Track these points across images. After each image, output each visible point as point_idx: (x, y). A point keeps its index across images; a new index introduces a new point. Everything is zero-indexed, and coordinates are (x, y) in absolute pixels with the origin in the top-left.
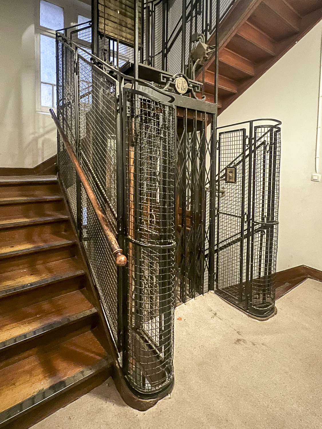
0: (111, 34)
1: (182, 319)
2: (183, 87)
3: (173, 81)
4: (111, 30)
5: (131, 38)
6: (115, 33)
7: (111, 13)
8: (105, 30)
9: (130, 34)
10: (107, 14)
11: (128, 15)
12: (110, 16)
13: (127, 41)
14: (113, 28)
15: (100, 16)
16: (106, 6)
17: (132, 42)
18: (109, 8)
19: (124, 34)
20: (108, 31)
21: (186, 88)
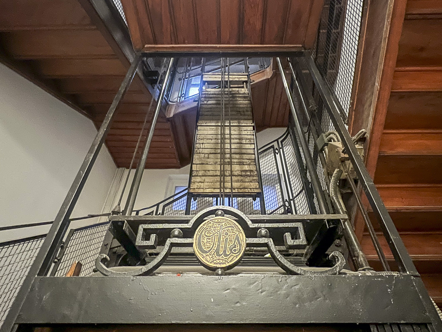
0: (208, 191)
2: (222, 245)
3: (184, 237)
4: (208, 186)
5: (240, 186)
6: (214, 187)
7: (210, 167)
8: (199, 188)
9: (237, 181)
10: (204, 170)
11: (234, 162)
12: (207, 171)
13: (234, 191)
14: (212, 182)
15: (193, 176)
16: (202, 164)
17: (242, 190)
18: (207, 164)
19: (228, 185)
20: (203, 188)
21: (240, 245)
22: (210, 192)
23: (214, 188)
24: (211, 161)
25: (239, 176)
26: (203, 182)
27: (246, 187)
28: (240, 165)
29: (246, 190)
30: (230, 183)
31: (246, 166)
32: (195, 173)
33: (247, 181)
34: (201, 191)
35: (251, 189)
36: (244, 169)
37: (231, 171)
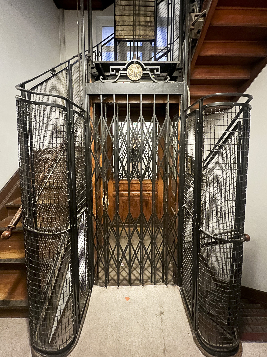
0: (126, 37)
1: (129, 301)
2: (136, 74)
3: (124, 71)
4: (126, 34)
5: (144, 34)
6: (129, 34)
7: (126, 18)
8: (121, 35)
9: (143, 30)
10: (122, 21)
11: (141, 14)
12: (125, 22)
13: (140, 38)
14: (128, 31)
15: (116, 26)
16: (121, 15)
17: (145, 37)
18: (124, 15)
19: (137, 33)
20: (123, 35)
21: (141, 74)
22: (127, 38)
23: (129, 36)
24: (126, 12)
25: (144, 26)
26: (123, 31)
27: (147, 35)
28: (144, 16)
29: (147, 37)
30: (138, 32)
31: (148, 18)
32: (117, 23)
33: (148, 30)
34: (122, 37)
35: (150, 36)
36: (147, 20)
37: (139, 22)
